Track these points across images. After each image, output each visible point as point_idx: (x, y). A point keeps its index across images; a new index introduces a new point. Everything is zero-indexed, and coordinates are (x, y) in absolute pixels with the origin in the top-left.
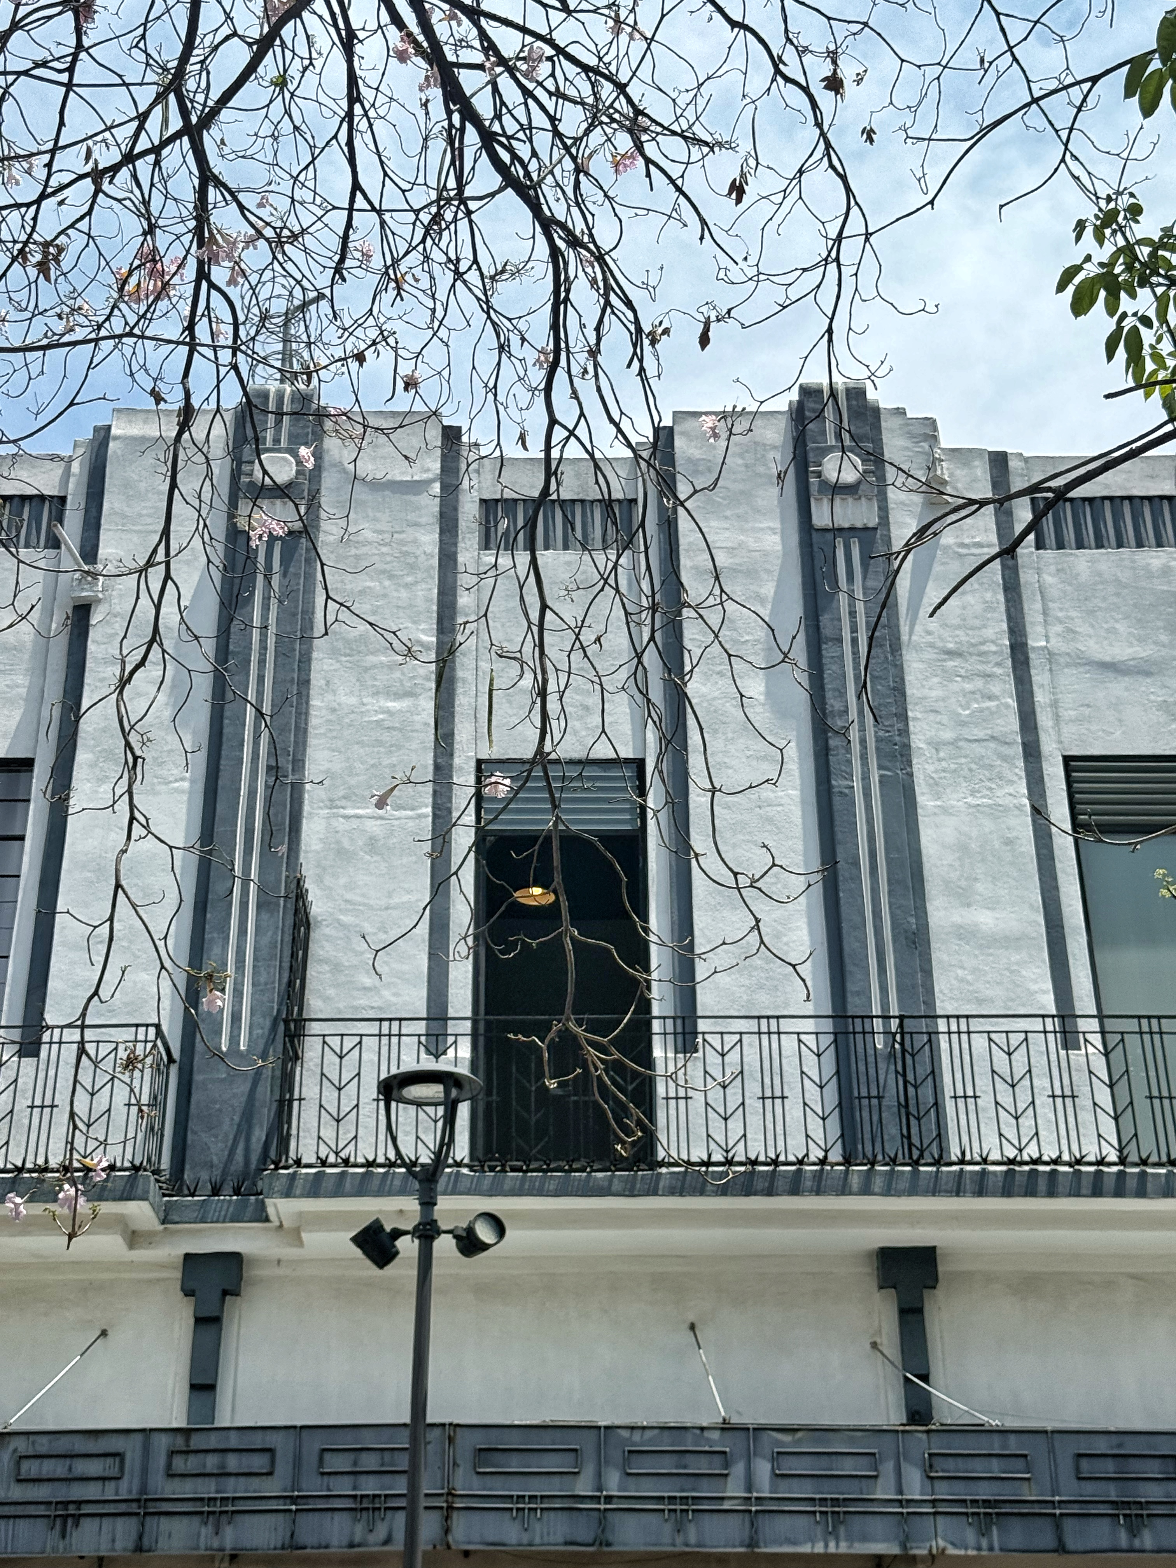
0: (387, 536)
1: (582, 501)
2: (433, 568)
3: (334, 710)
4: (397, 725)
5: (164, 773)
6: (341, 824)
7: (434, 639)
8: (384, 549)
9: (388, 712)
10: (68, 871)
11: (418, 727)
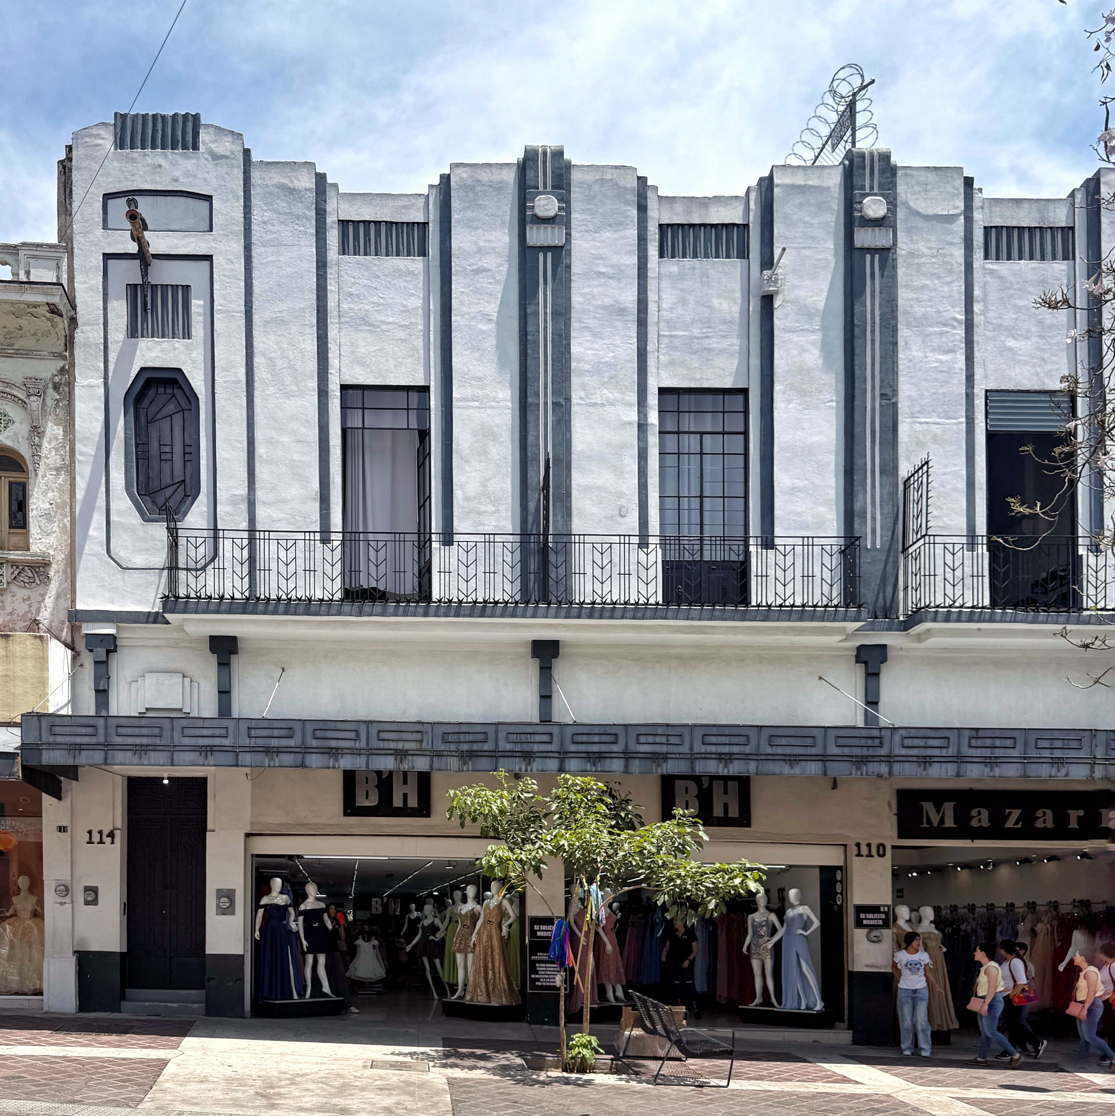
0: (935, 251)
1: (1041, 228)
2: (961, 271)
3: (911, 361)
4: (946, 369)
5: (821, 397)
6: (918, 427)
7: (963, 317)
8: (934, 260)
9: (941, 362)
10: (778, 452)
11: (957, 371)
